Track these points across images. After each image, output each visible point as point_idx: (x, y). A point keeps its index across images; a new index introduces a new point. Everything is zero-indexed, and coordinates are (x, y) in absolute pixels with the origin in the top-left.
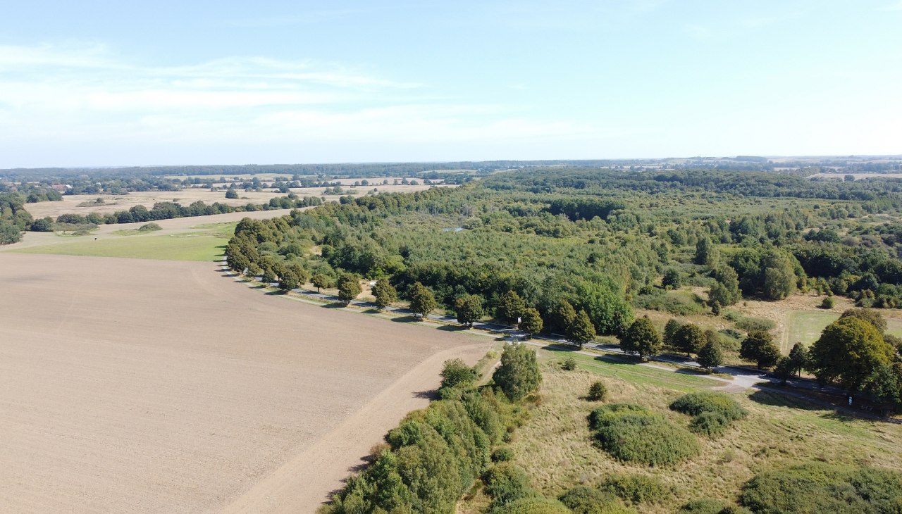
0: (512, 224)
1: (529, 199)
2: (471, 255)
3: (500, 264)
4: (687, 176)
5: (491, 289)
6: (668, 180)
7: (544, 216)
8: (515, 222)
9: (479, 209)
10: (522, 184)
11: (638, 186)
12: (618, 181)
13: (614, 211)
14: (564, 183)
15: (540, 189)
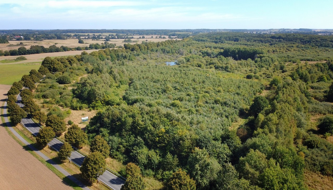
0: (202, 62)
1: (213, 47)
2: (169, 89)
3: (180, 116)
4: (286, 36)
5: (167, 145)
6: (277, 38)
7: (220, 58)
8: (204, 60)
9: (187, 51)
10: (210, 39)
11: (263, 41)
12: (254, 38)
13: (258, 55)
14: (229, 39)
15: (218, 41)
